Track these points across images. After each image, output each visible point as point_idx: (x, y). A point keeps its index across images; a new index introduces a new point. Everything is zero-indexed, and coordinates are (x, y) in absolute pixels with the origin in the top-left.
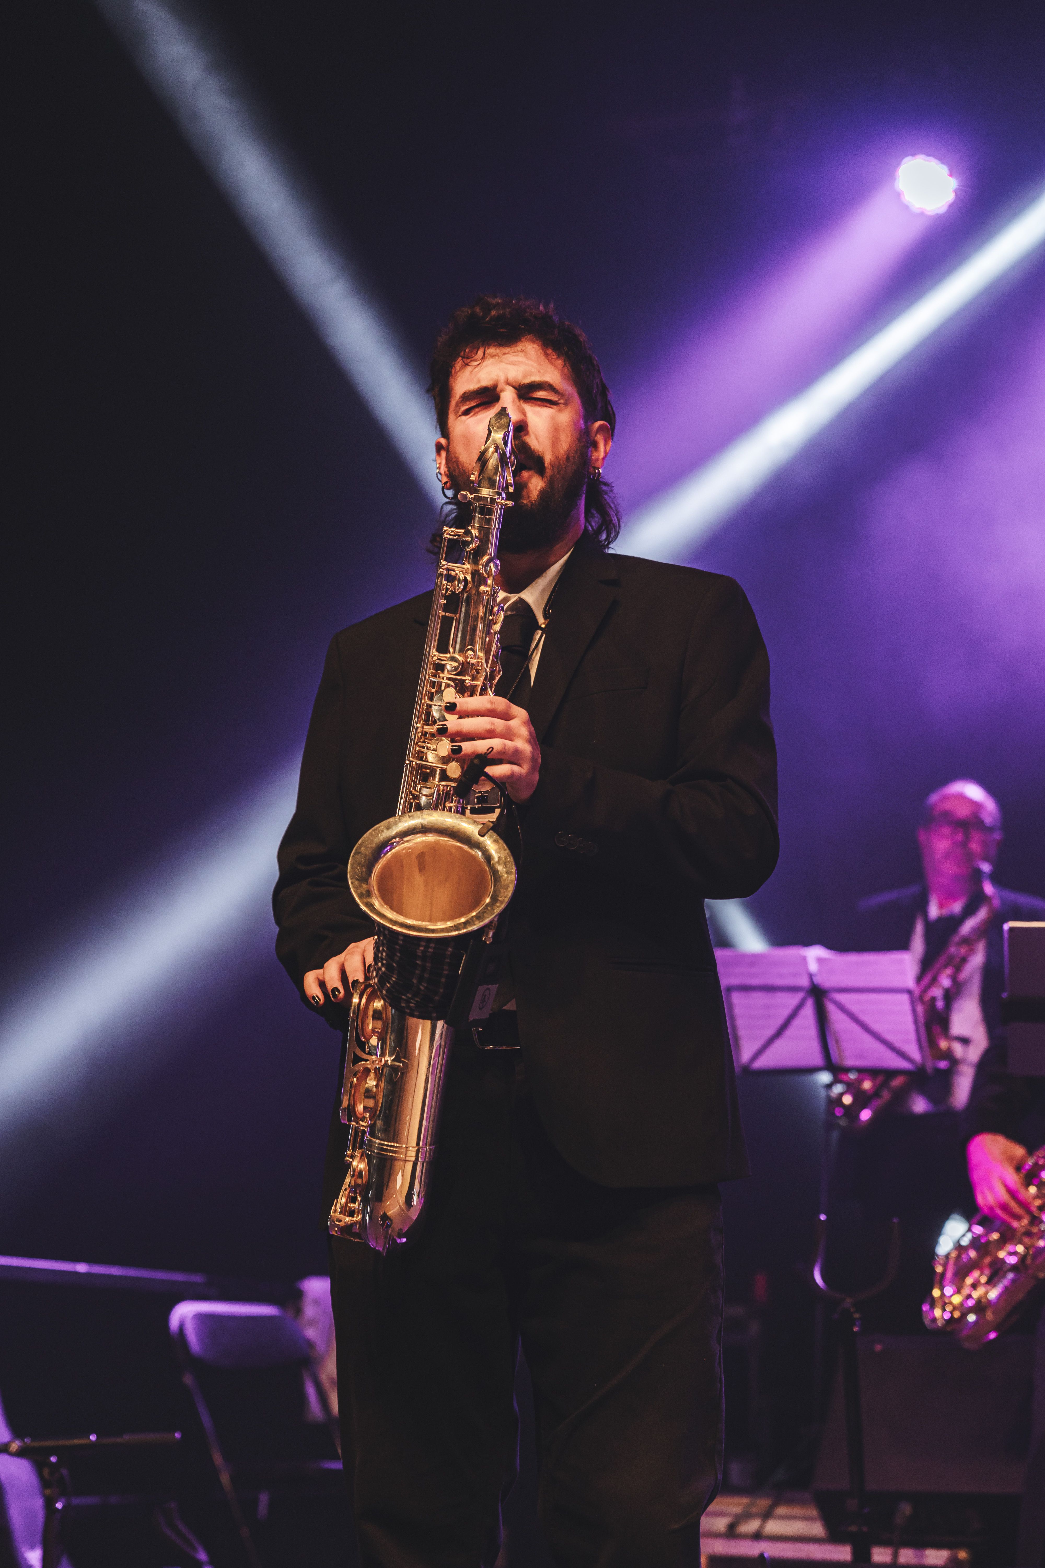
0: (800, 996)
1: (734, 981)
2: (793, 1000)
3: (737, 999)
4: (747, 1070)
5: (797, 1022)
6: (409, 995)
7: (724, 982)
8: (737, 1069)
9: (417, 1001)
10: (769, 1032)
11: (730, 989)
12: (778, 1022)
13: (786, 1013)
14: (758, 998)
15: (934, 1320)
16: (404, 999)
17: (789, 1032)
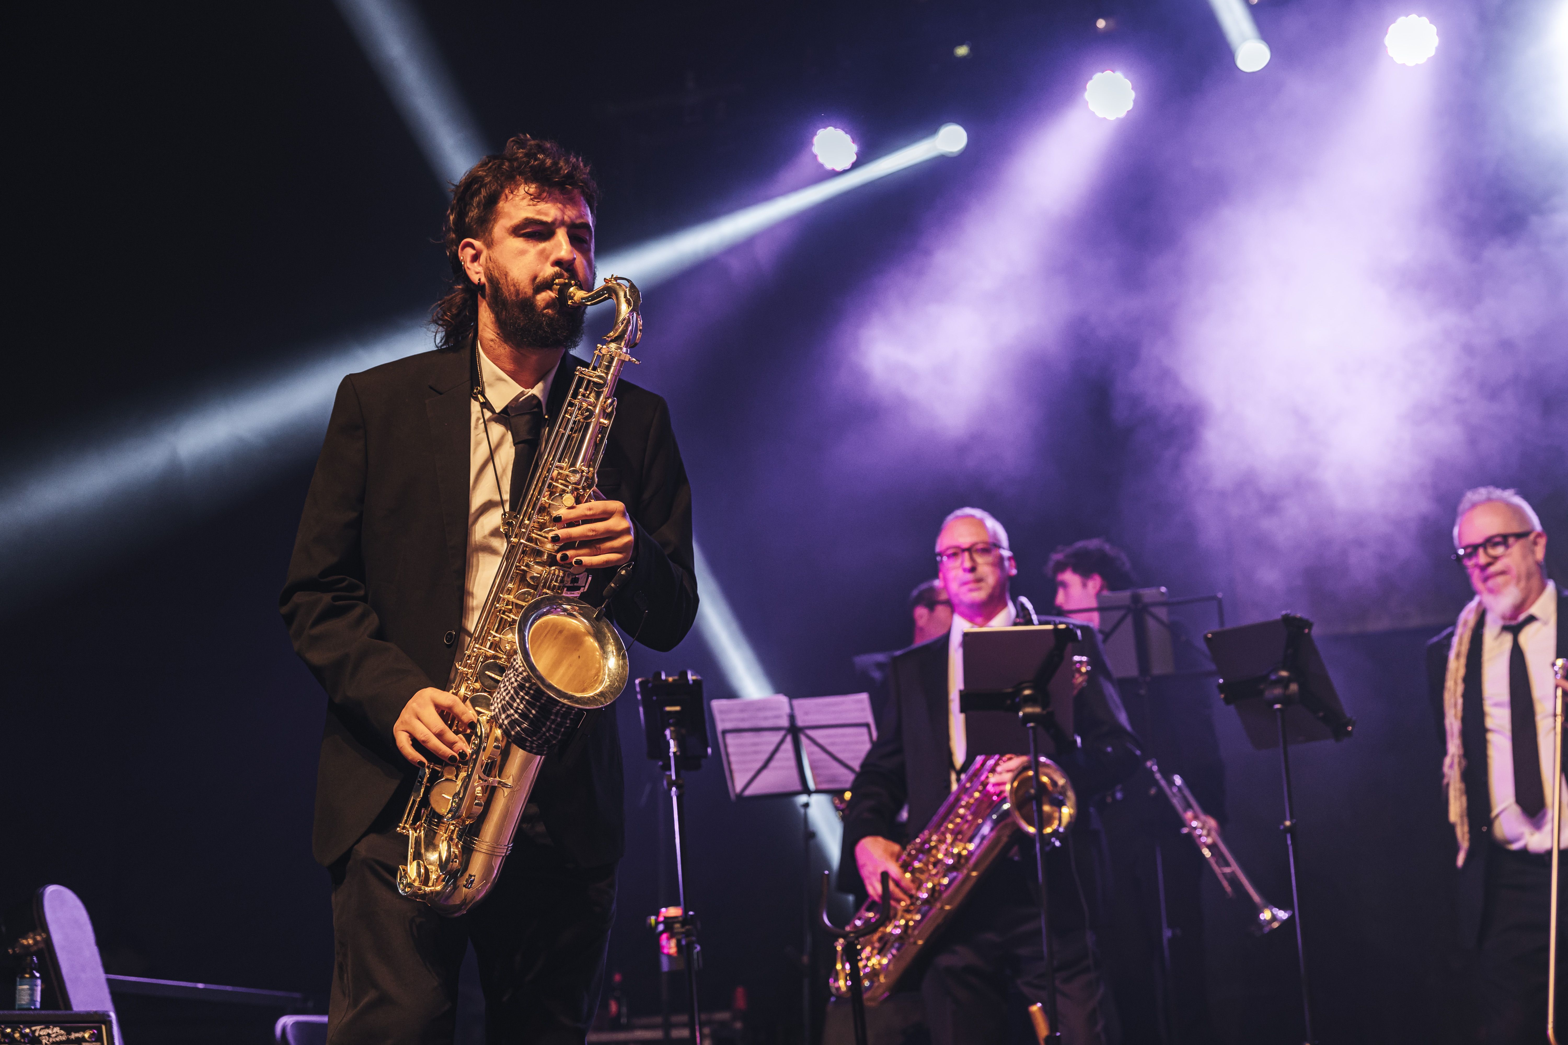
0: (782, 733)
1: (729, 725)
2: (776, 737)
3: (731, 739)
4: (740, 797)
5: (778, 756)
6: (534, 738)
7: (720, 726)
8: (732, 796)
9: (539, 743)
10: (758, 765)
11: (725, 732)
12: (765, 756)
13: (771, 748)
14: (748, 738)
15: (838, 988)
16: (529, 741)
17: (773, 764)
